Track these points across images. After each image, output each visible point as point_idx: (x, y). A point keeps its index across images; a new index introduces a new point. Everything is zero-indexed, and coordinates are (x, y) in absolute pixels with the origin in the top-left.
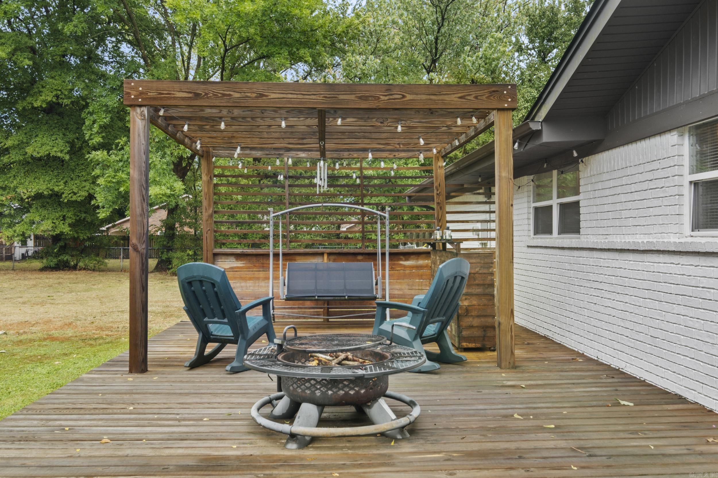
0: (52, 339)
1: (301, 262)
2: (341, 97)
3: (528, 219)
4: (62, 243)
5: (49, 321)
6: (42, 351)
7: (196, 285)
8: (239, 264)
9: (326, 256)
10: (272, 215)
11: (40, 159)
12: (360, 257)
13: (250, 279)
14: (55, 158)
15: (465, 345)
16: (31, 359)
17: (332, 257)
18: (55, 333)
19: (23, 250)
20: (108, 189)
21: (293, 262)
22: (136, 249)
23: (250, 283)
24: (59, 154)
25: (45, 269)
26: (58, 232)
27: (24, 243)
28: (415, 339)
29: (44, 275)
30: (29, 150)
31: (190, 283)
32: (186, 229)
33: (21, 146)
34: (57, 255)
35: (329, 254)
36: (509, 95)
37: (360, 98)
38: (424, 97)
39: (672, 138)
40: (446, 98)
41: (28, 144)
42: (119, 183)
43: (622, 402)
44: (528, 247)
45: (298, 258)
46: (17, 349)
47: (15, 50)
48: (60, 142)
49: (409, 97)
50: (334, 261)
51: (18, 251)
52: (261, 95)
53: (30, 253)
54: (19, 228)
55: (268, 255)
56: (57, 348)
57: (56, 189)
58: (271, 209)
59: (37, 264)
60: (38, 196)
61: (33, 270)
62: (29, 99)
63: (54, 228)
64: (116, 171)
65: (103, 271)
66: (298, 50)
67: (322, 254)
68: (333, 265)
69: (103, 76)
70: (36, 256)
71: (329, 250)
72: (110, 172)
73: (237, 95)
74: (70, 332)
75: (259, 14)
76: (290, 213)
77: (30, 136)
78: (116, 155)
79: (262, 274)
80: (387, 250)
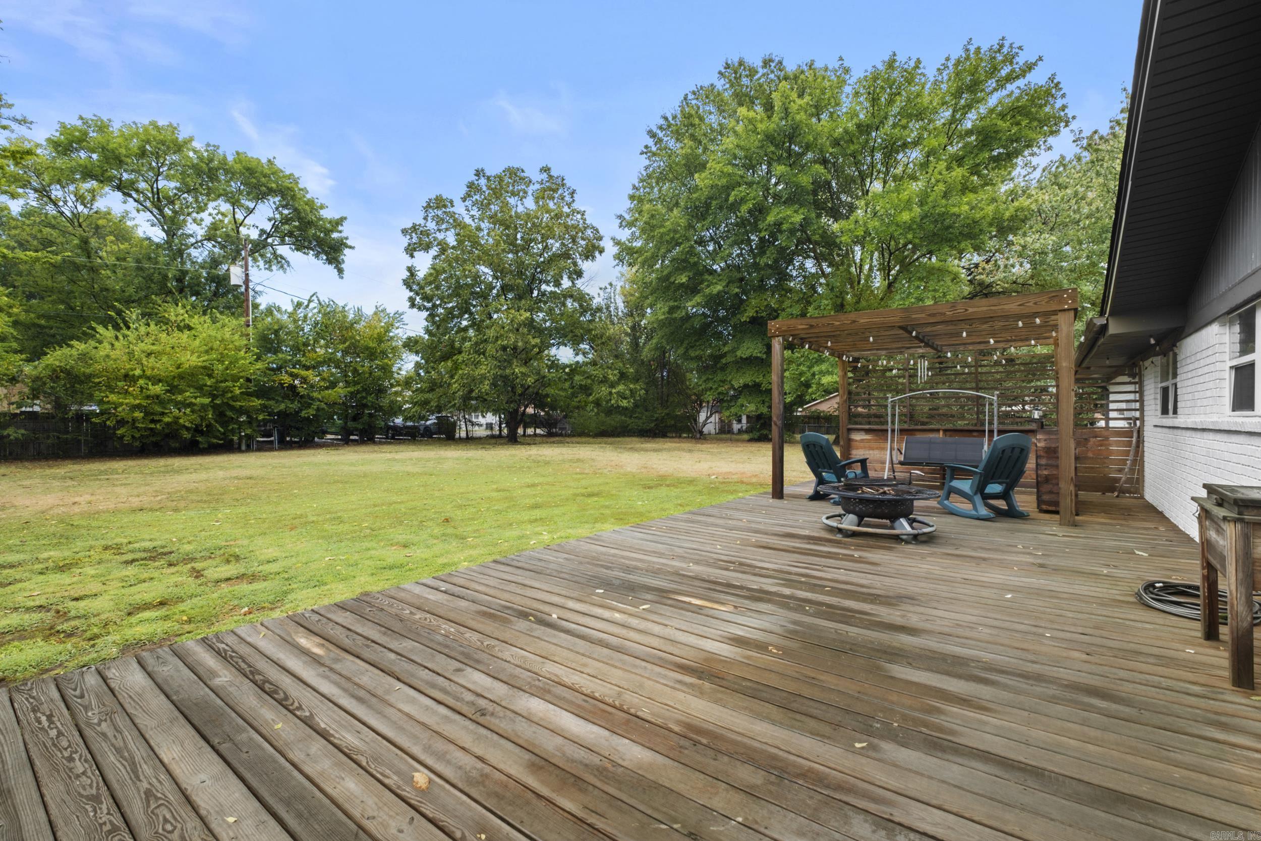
0: (742, 482)
1: (920, 436)
2: (914, 316)
3: (1155, 399)
4: (762, 421)
5: (743, 473)
6: (734, 488)
7: (812, 447)
8: (868, 437)
9: (941, 433)
10: (890, 400)
11: (747, 359)
12: (975, 434)
13: (877, 448)
14: (757, 358)
15: (1044, 507)
16: (727, 492)
17: (948, 433)
18: (745, 480)
19: (739, 426)
20: (793, 379)
21: (911, 437)
22: (776, 424)
23: (876, 452)
24: (759, 355)
25: (751, 440)
26: (759, 412)
27: (739, 421)
28: (976, 494)
29: (749, 445)
30: (739, 353)
31: (808, 445)
32: (860, 409)
33: (734, 351)
34: (759, 430)
35: (945, 431)
36: (1069, 297)
37: (929, 315)
38: (985, 309)
39: (1214, 328)
40: (1006, 307)
41: (738, 348)
42: (801, 374)
43: (1137, 552)
44: (1156, 426)
45: (917, 433)
46: (721, 486)
47: (729, 283)
48: (760, 345)
49: (971, 310)
50: (951, 436)
51: (736, 427)
52: (854, 322)
53: (744, 428)
54: (733, 410)
55: (887, 430)
56: (744, 487)
57: (757, 380)
58: (889, 395)
59: (746, 437)
60: (746, 386)
61: (743, 441)
62: (738, 316)
63: (757, 409)
64: (799, 365)
65: (793, 443)
66: (959, 243)
67: (938, 430)
68: (949, 439)
69: (790, 290)
70: (747, 431)
71: (944, 427)
72: (793, 366)
73: (838, 323)
74: (754, 480)
75: (918, 220)
76: (910, 397)
77: (740, 342)
78: (799, 352)
79: (882, 445)
80: (995, 427)
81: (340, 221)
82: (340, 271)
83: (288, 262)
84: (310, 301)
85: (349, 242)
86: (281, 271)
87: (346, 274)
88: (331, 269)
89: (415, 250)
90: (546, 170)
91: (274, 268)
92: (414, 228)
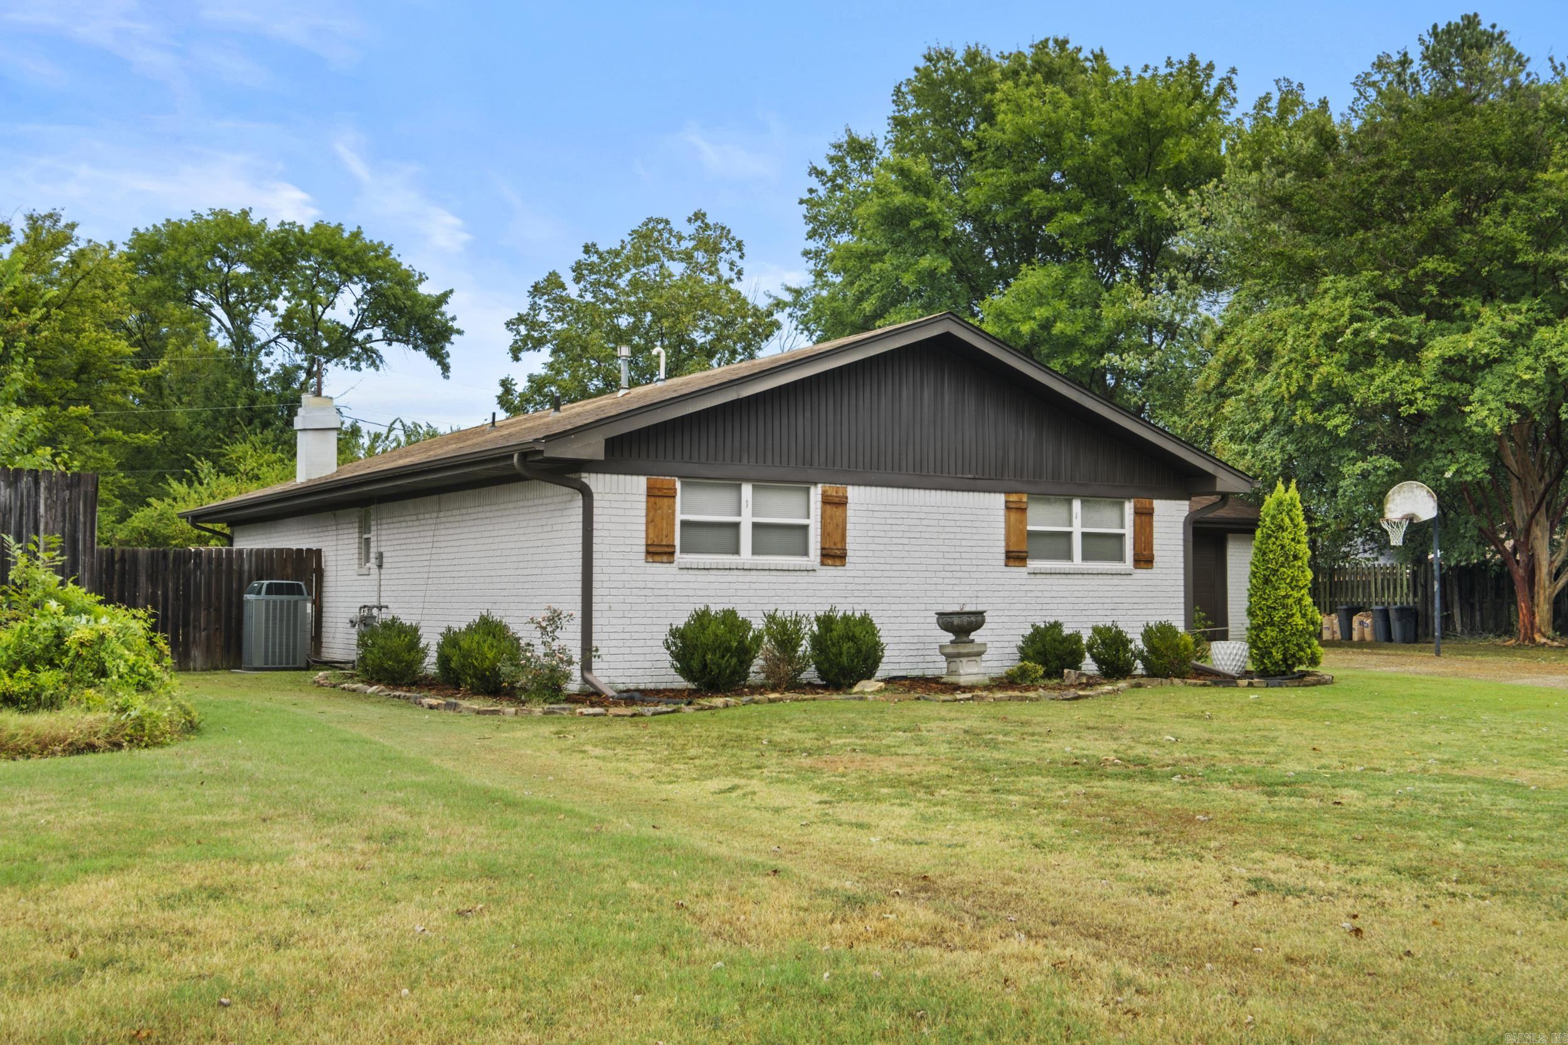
81: (443, 298)
82: (446, 368)
83: (380, 357)
84: (391, 429)
85: (456, 325)
86: (372, 369)
87: (452, 373)
88: (433, 365)
89: (519, 350)
90: (699, 216)
91: (363, 365)
92: (521, 319)
